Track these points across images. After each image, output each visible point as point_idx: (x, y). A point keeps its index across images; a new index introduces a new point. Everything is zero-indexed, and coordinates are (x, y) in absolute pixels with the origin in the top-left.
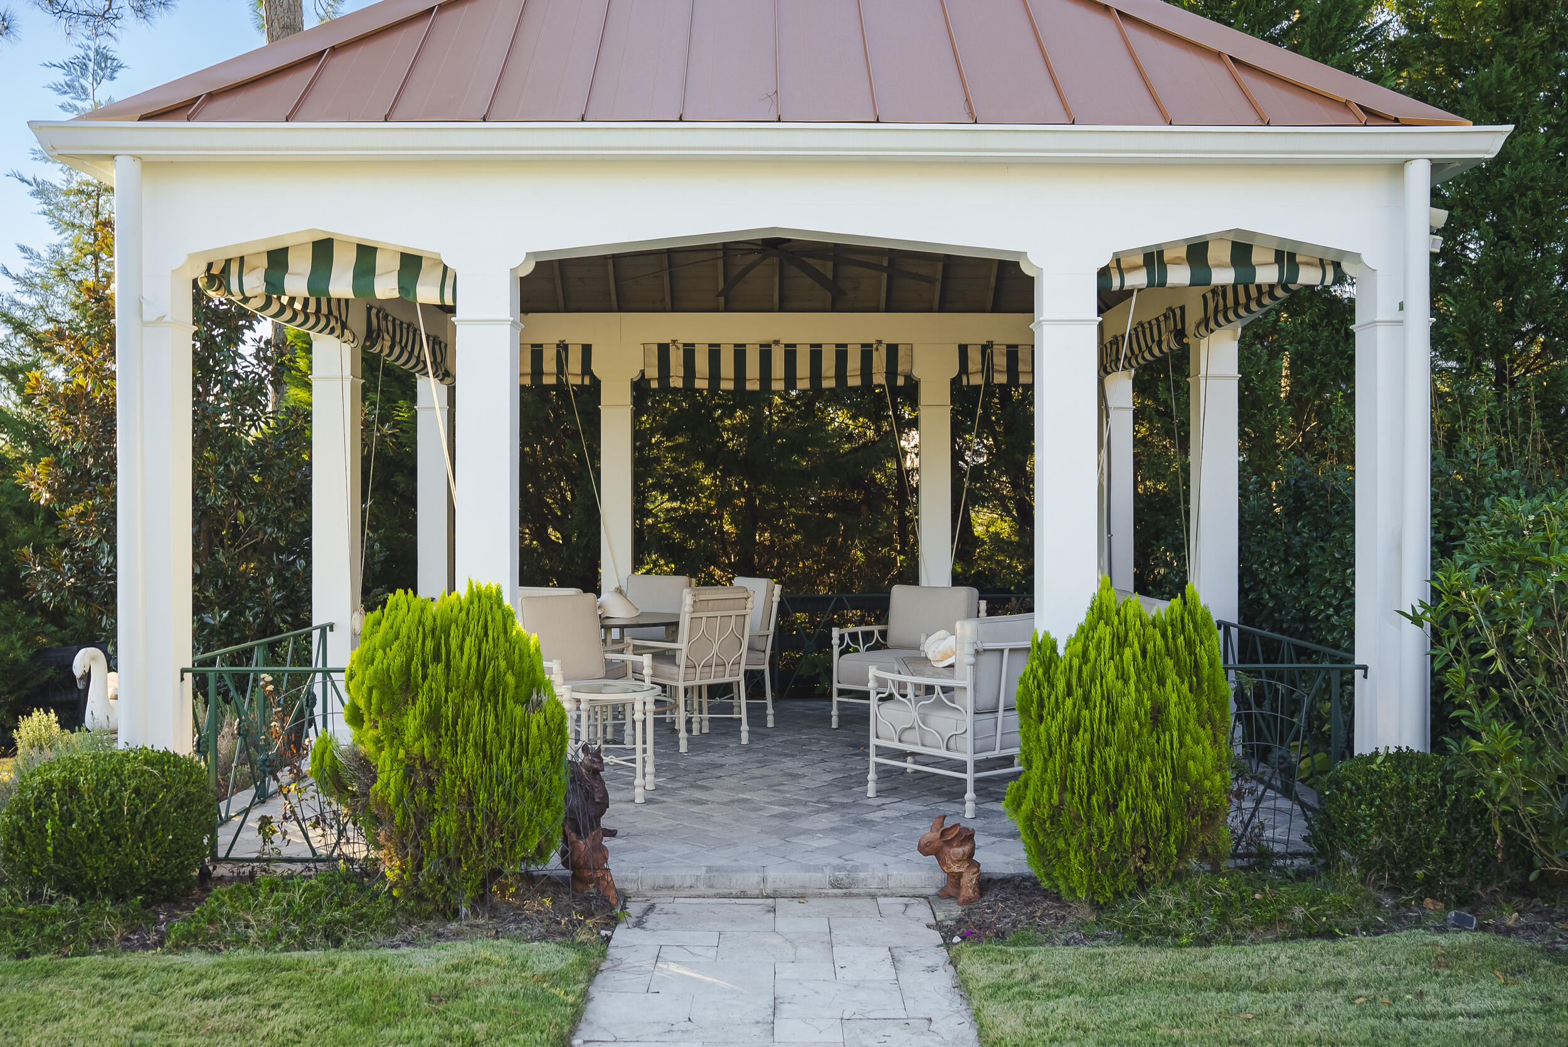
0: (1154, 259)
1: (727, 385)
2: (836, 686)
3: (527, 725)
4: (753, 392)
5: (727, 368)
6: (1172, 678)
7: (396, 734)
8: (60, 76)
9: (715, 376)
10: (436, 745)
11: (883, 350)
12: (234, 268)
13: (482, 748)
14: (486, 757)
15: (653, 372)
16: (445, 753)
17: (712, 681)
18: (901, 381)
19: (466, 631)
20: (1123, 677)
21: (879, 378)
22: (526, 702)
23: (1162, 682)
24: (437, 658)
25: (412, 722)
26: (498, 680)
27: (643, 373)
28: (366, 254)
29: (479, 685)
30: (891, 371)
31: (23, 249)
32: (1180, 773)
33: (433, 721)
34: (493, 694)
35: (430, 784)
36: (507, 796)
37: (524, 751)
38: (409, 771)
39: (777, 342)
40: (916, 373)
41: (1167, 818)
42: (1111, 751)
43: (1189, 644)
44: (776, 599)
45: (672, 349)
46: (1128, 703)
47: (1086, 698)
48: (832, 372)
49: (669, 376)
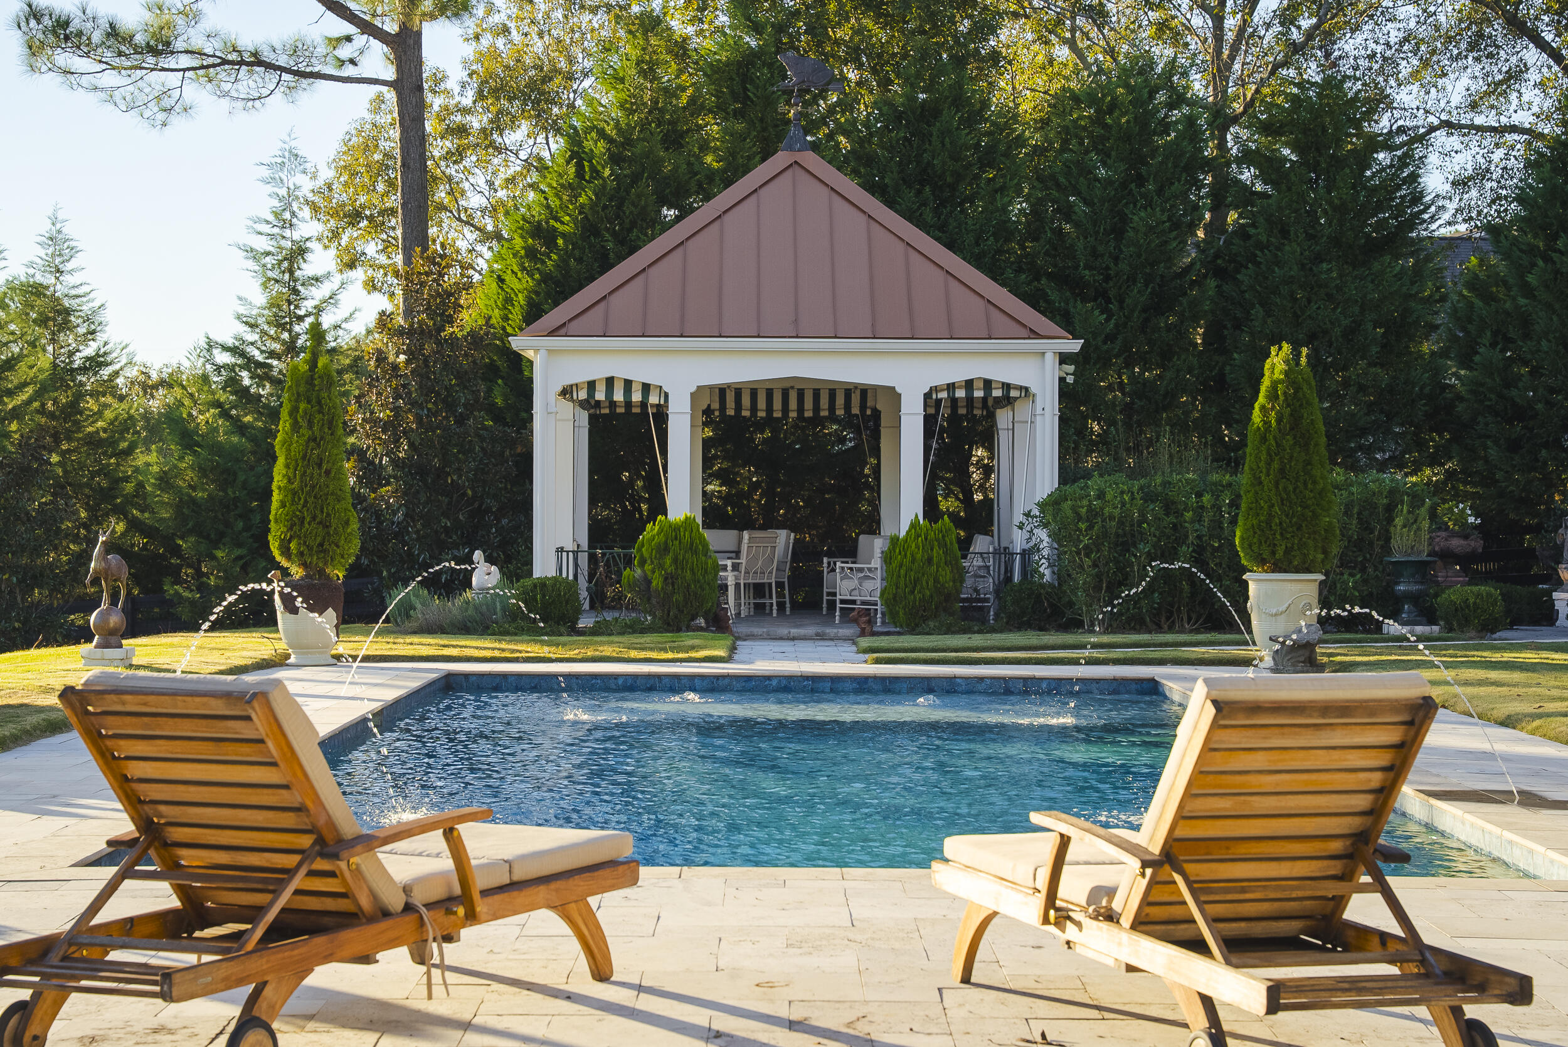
0: (951, 387)
1: (762, 414)
2: (825, 590)
3: (706, 563)
4: (777, 418)
5: (762, 404)
6: (936, 548)
7: (661, 566)
8: (265, 172)
9: (754, 408)
10: (676, 569)
11: (858, 392)
12: (574, 388)
13: (692, 570)
14: (693, 573)
15: (716, 406)
16: (680, 572)
17: (758, 581)
18: (869, 412)
19: (685, 530)
20: (917, 547)
21: (855, 410)
22: (706, 555)
23: (932, 550)
24: (676, 539)
25: (668, 561)
26: (697, 547)
27: (709, 406)
28: (628, 383)
29: (691, 549)
30: (863, 406)
31: (240, 299)
32: (936, 581)
33: (675, 560)
34: (695, 552)
35: (673, 584)
36: (701, 587)
37: (706, 570)
38: (666, 579)
39: (792, 388)
40: (879, 407)
41: (931, 596)
42: (912, 573)
43: (943, 536)
44: (792, 541)
45: (728, 391)
46: (919, 556)
47: (906, 555)
48: (826, 406)
49: (725, 408)
